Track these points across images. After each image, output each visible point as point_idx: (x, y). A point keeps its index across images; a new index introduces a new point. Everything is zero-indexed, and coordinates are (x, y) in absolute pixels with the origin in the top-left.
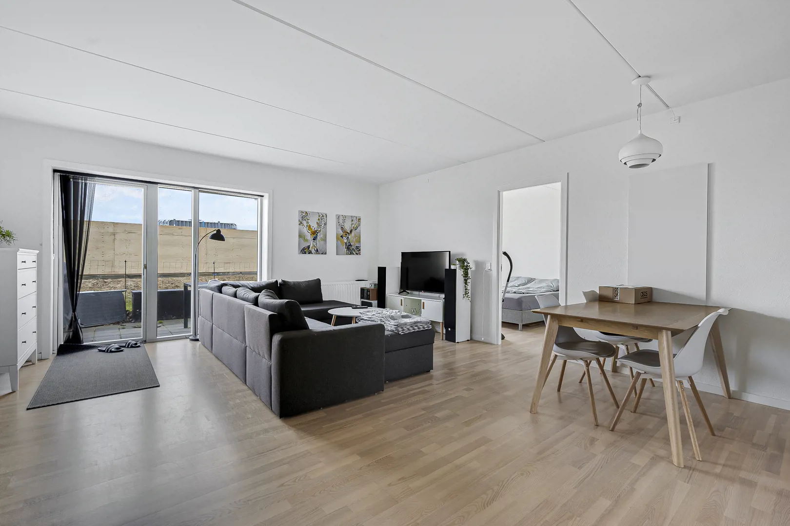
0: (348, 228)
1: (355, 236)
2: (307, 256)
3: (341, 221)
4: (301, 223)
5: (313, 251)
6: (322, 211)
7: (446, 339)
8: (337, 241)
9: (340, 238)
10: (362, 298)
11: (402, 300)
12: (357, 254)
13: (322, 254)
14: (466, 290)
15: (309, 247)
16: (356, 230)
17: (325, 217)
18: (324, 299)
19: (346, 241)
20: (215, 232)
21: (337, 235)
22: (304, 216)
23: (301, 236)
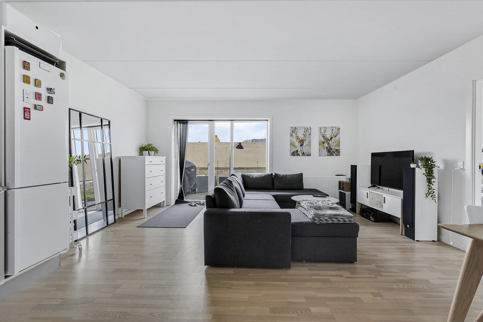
0: (328, 136)
1: (335, 142)
2: (296, 157)
3: (322, 131)
4: (291, 135)
5: (301, 154)
6: (307, 125)
7: (405, 235)
8: (320, 146)
9: (322, 143)
10: (340, 189)
11: (367, 193)
12: (337, 155)
13: (307, 155)
14: (429, 189)
15: (297, 151)
16: (335, 137)
17: (309, 130)
18: (305, 187)
19: (327, 146)
20: (238, 144)
21: (320, 142)
22: (294, 130)
23: (292, 144)
